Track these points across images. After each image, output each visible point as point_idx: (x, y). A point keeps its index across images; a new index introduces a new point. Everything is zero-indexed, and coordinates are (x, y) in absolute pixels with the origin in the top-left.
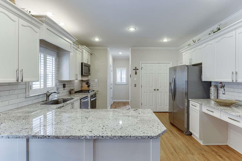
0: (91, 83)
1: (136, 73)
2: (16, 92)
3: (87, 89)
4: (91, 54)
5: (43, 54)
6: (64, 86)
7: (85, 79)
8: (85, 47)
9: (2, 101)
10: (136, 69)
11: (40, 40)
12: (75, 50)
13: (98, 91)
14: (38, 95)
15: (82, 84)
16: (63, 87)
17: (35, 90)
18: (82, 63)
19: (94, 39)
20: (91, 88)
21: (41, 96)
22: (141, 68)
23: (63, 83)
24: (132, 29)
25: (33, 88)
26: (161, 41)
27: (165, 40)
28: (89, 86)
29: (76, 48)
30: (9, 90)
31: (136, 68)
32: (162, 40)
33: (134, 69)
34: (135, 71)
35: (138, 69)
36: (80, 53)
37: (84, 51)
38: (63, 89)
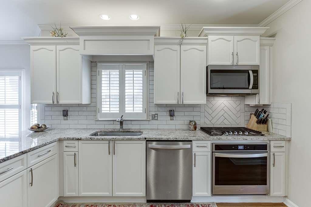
3: (255, 126)
17: (108, 114)
18: (207, 68)
23: (168, 109)
25: (103, 111)
28: (263, 122)
36: (203, 48)
37: (212, 38)
38: (169, 119)
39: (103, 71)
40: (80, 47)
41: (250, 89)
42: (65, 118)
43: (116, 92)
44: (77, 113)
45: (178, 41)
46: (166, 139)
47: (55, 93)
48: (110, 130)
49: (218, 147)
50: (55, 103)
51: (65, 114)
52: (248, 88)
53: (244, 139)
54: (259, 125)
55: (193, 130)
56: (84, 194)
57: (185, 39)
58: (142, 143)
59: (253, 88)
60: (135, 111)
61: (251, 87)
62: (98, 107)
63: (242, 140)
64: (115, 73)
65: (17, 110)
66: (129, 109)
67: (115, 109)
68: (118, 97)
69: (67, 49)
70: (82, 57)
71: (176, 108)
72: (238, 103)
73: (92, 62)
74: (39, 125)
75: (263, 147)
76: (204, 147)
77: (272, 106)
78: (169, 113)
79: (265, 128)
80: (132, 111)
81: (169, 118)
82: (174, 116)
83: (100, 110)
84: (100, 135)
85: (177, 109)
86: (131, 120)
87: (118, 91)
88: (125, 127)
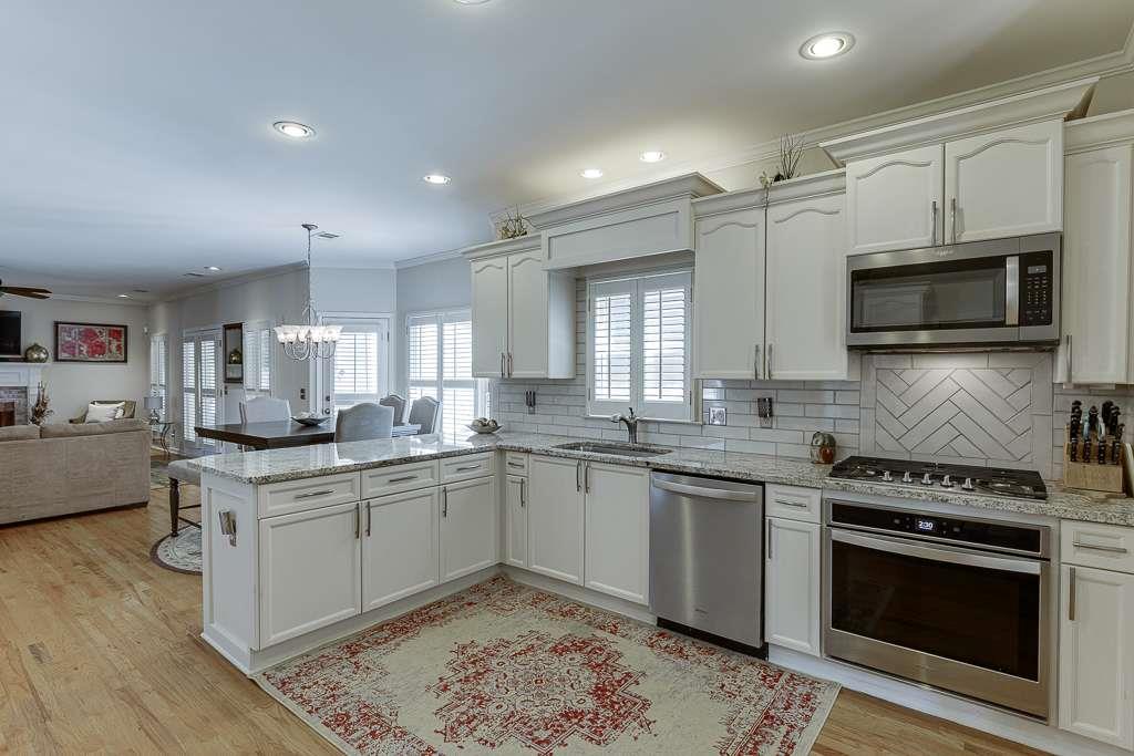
6: (762, 410)
12: (756, 216)
16: (755, 410)
23: (755, 394)
36: (838, 202)
38: (759, 426)
39: (598, 299)
40: (541, 254)
41: (1010, 326)
42: (531, 409)
43: (622, 349)
44: (550, 399)
45: (756, 198)
46: (694, 471)
47: (506, 355)
48: (607, 443)
49: (844, 513)
50: (506, 376)
51: (531, 401)
52: (1002, 324)
53: (935, 499)
54: (1078, 466)
55: (819, 463)
56: (536, 568)
57: (776, 188)
58: (642, 475)
59: (1024, 321)
60: (664, 399)
62: (588, 387)
63: (927, 500)
64: (622, 302)
65: (471, 391)
66: (651, 394)
67: (622, 393)
68: (628, 362)
69: (523, 260)
70: (549, 276)
71: (780, 391)
72: (1018, 377)
73: (577, 280)
74: (485, 420)
75: (1026, 539)
76: (800, 505)
78: (755, 406)
79: (1111, 478)
80: (657, 399)
81: (757, 421)
82: (771, 415)
83: (590, 394)
84: (584, 450)
85: (783, 396)
86: (659, 422)
87: (628, 347)
88: (640, 437)
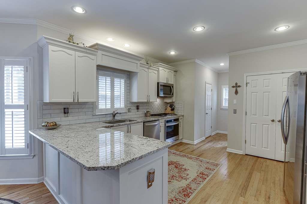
0: (177, 106)
1: (236, 92)
2: (84, 110)
3: (170, 112)
4: (176, 71)
5: (110, 78)
6: (138, 108)
7: (168, 101)
8: (160, 64)
9: (73, 116)
10: (237, 86)
11: (97, 66)
12: (147, 70)
13: (183, 116)
14: (106, 114)
15: (166, 106)
16: (136, 108)
17: (102, 110)
18: (158, 83)
19: (169, 53)
20: (176, 112)
21: (109, 116)
22: (245, 83)
23: (136, 105)
24: (199, 29)
25: (99, 108)
26: (273, 31)
27: (282, 28)
28: (173, 110)
29: (148, 67)
30: (78, 108)
31: (236, 84)
32: (275, 30)
33: (233, 87)
34: (235, 89)
35: (239, 86)
36: (156, 72)
37: (160, 68)
42: (66, 115)
43: (109, 93)
44: (77, 110)
51: (66, 111)
52: (170, 94)
61: (172, 94)
66: (116, 105)
69: (85, 56)
71: (140, 104)
77: (175, 103)
81: (136, 110)
83: (97, 107)
